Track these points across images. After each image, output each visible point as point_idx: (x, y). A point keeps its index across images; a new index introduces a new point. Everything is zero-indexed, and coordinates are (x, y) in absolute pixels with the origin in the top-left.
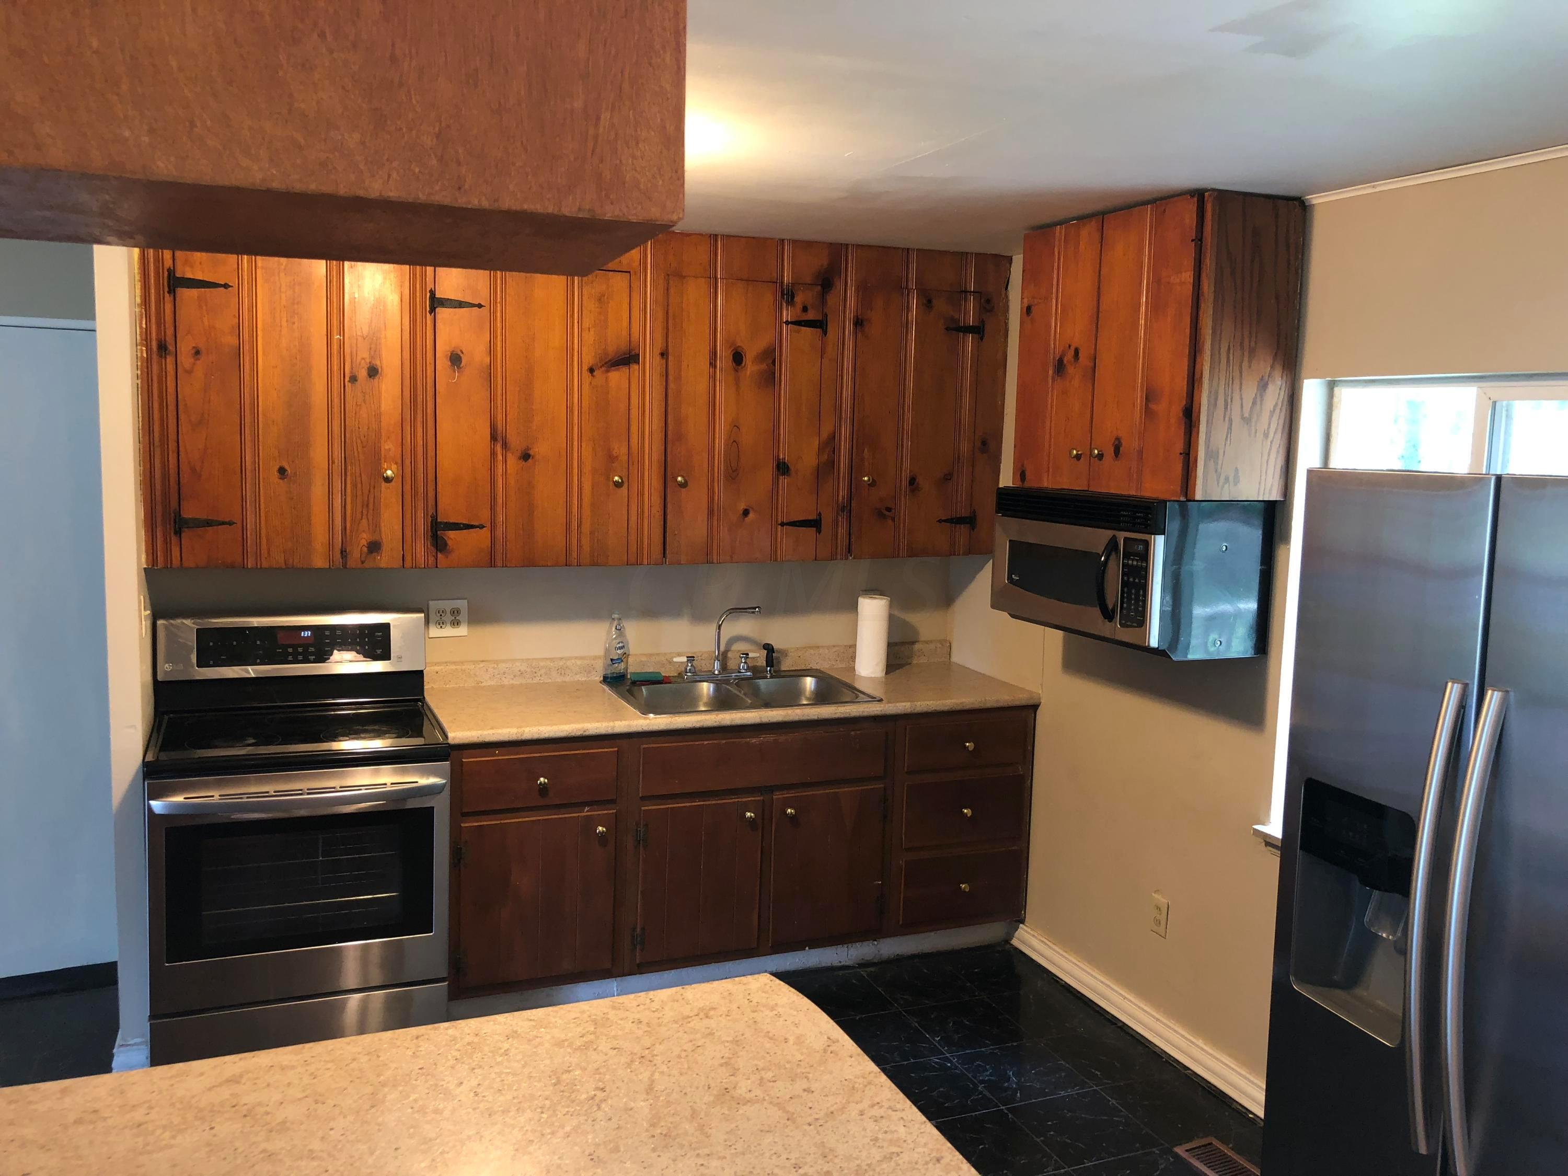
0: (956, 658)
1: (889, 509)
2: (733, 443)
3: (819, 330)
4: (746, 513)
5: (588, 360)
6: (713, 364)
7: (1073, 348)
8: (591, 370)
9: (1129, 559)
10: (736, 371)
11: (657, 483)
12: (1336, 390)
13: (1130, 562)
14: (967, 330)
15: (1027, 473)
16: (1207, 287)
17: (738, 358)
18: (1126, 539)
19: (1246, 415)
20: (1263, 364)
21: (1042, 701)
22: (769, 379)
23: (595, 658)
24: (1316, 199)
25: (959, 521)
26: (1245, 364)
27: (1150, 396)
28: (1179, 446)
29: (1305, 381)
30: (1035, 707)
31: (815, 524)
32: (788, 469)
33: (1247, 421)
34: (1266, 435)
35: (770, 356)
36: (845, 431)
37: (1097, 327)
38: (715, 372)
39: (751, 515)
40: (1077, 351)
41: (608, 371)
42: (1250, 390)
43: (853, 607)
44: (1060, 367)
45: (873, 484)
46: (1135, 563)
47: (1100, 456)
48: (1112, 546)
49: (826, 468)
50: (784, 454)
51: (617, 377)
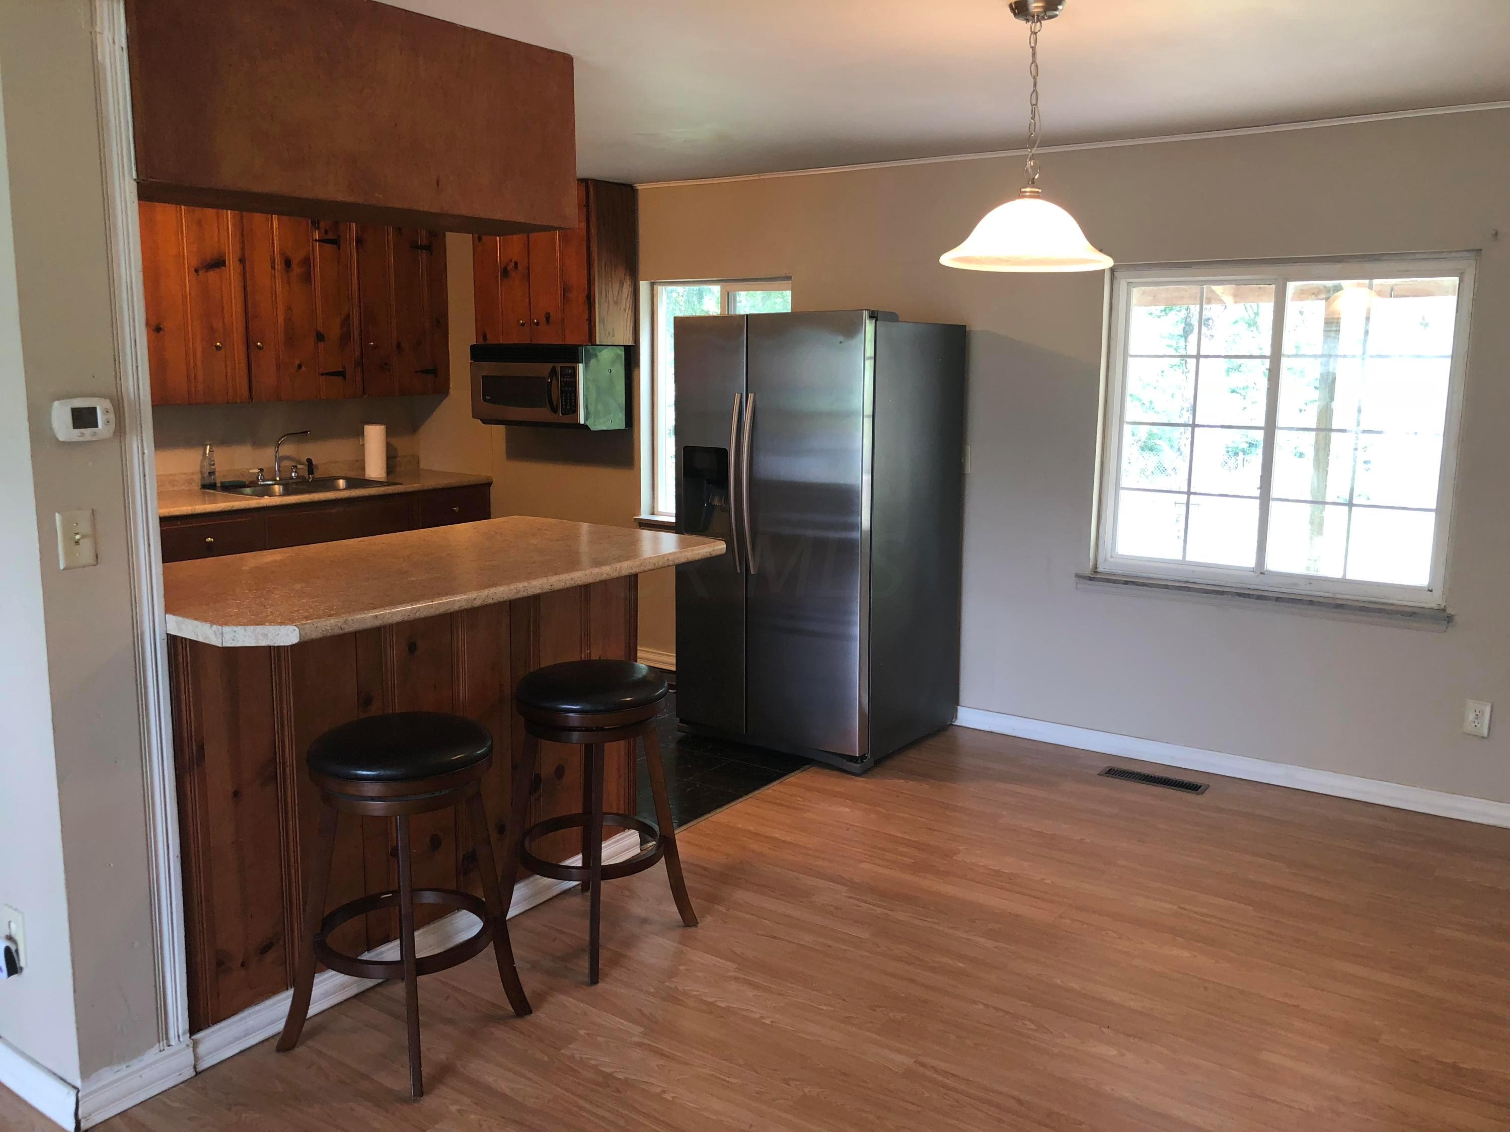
0: (423, 465)
1: (386, 364)
2: (288, 321)
3: (335, 246)
4: (300, 367)
5: (195, 263)
6: (273, 268)
7: (513, 261)
8: (196, 271)
9: (564, 378)
10: (288, 271)
11: (243, 349)
12: (655, 287)
13: (565, 380)
14: (422, 247)
15: (488, 336)
16: (593, 231)
17: (288, 263)
18: (561, 367)
19: (615, 300)
20: (621, 272)
21: (494, 480)
22: (307, 278)
23: (193, 474)
24: (639, 187)
25: (425, 372)
26: (613, 273)
27: (566, 289)
28: (586, 316)
29: (641, 282)
30: (489, 484)
31: (341, 374)
32: (323, 337)
33: (616, 303)
34: (625, 310)
35: (307, 262)
36: (355, 312)
37: (528, 252)
38: (275, 272)
39: (303, 368)
40: (516, 264)
41: (207, 271)
42: (616, 287)
43: (361, 433)
44: (505, 272)
45: (375, 347)
46: (568, 379)
47: (538, 324)
48: (553, 372)
49: (345, 337)
50: (320, 328)
51: (212, 275)
